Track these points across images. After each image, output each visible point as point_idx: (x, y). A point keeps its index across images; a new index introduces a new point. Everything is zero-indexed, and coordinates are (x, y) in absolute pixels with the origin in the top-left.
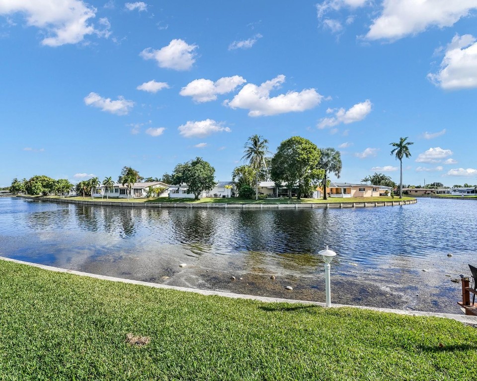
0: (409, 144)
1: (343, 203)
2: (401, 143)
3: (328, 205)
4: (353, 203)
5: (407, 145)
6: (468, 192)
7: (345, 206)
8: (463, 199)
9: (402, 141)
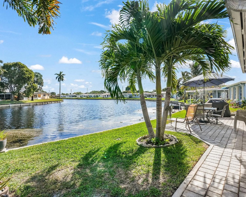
0: (63, 75)
1: (44, 102)
2: (60, 74)
3: (38, 103)
4: (48, 102)
5: (62, 75)
6: (73, 96)
7: (49, 103)
8: (72, 99)
9: (61, 73)
